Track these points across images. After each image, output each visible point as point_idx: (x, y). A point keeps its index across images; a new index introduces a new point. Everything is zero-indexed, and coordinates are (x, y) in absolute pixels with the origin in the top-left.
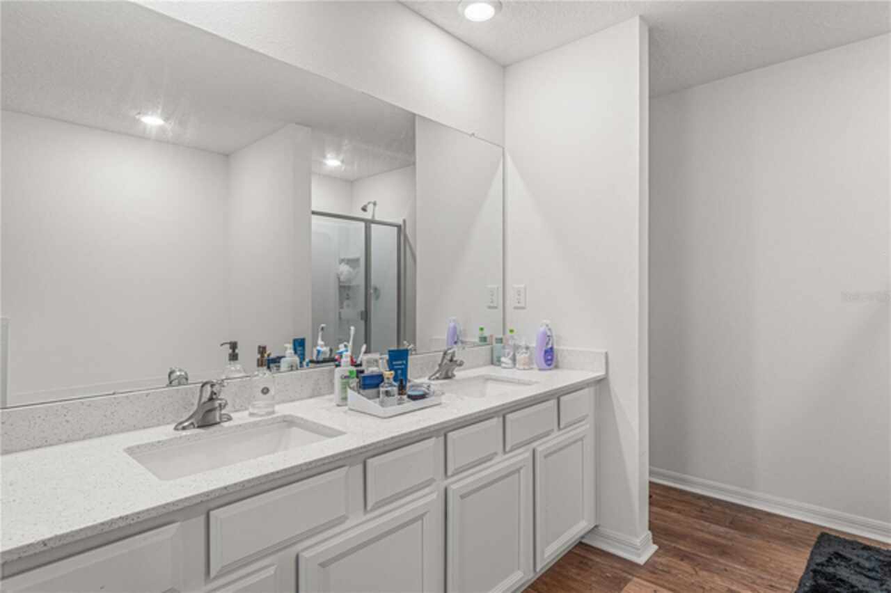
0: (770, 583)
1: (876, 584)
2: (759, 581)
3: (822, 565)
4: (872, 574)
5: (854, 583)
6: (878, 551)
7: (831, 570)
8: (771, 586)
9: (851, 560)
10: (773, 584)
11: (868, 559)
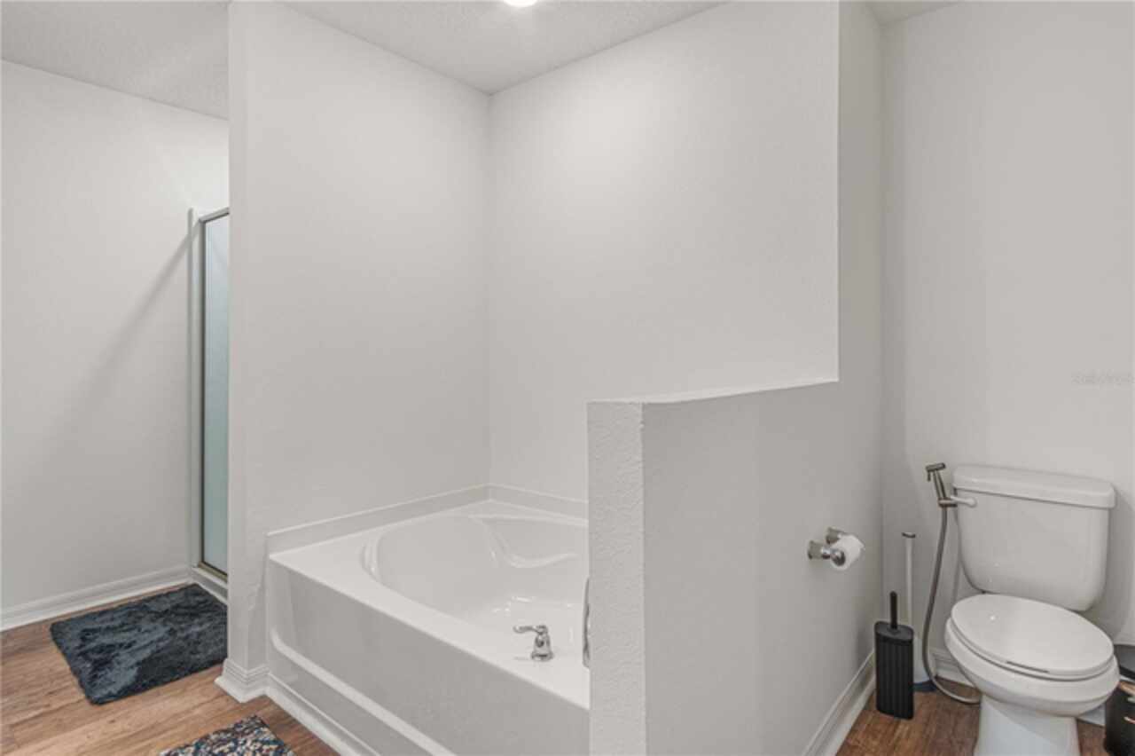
0: (46, 692)
1: (135, 632)
2: (34, 698)
3: (81, 646)
4: (125, 628)
5: (121, 641)
6: (114, 611)
7: (93, 645)
8: (51, 693)
9: (100, 628)
10: (50, 691)
11: (112, 619)
